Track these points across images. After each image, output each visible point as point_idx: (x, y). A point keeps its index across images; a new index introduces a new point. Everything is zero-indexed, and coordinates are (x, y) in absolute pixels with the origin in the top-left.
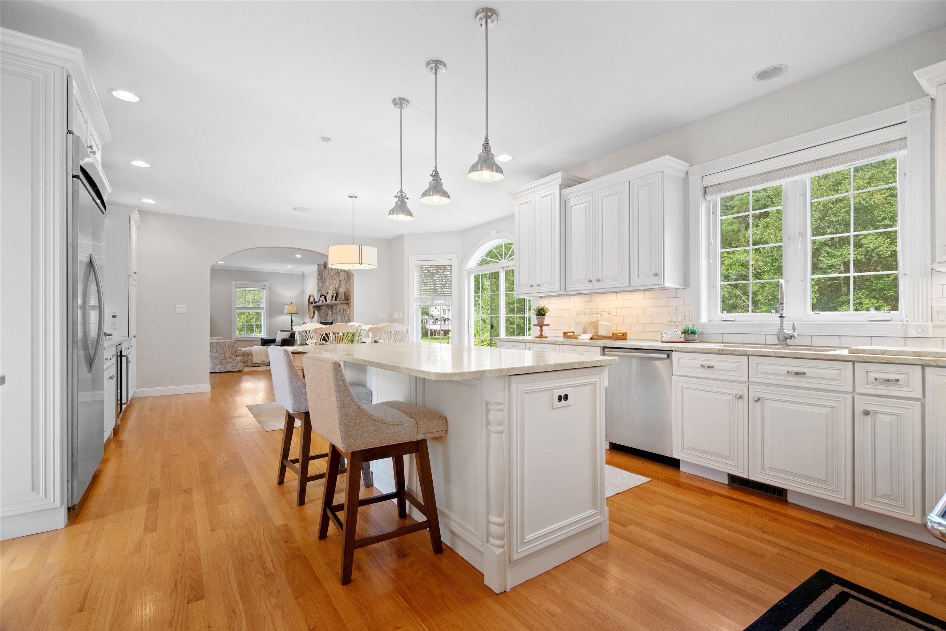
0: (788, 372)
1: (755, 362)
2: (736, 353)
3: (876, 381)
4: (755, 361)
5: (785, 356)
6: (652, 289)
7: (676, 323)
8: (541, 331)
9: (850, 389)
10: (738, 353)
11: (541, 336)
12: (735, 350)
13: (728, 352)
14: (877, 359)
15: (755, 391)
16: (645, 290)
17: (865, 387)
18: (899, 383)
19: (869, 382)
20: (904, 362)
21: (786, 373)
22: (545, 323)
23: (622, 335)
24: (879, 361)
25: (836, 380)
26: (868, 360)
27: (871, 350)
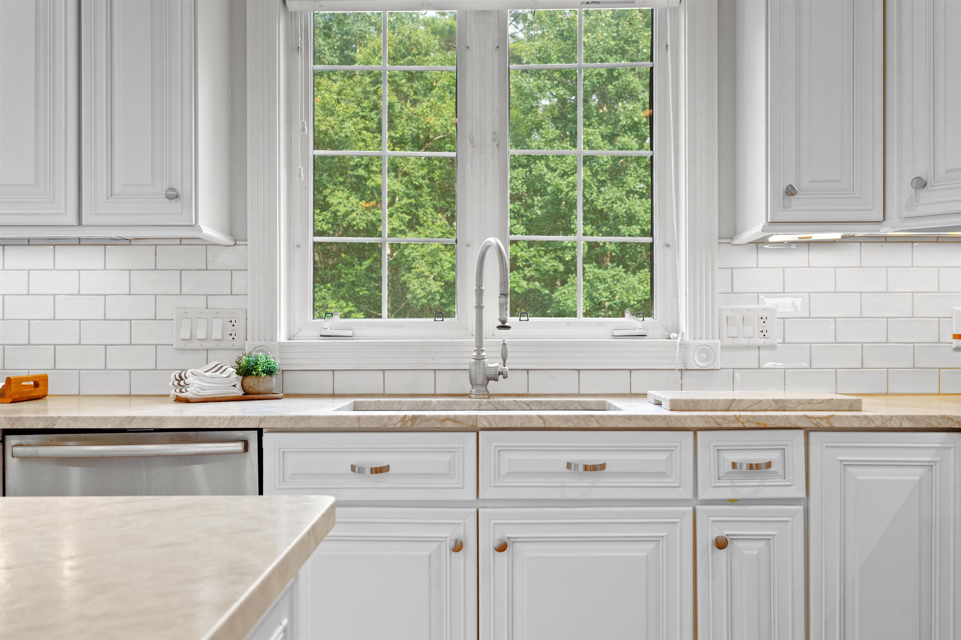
0: (569, 465)
1: (495, 447)
2: (449, 424)
3: (733, 470)
4: (493, 444)
5: (565, 426)
7: (206, 345)
9: (688, 494)
10: (456, 426)
12: (447, 418)
13: (428, 425)
14: (740, 421)
15: (495, 524)
17: (716, 484)
18: (771, 469)
19: (722, 474)
20: (782, 425)
21: (564, 468)
23: (32, 383)
24: (742, 426)
25: (662, 474)
26: (725, 425)
27: (708, 400)
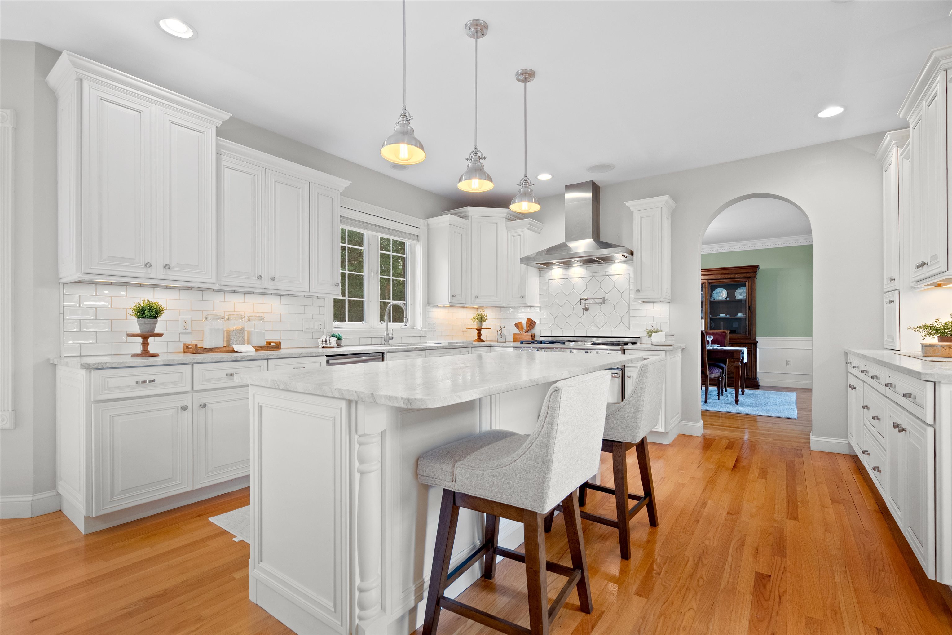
6: (288, 295)
7: (313, 331)
8: (145, 344)
11: (145, 353)
16: (280, 295)
22: (157, 330)
